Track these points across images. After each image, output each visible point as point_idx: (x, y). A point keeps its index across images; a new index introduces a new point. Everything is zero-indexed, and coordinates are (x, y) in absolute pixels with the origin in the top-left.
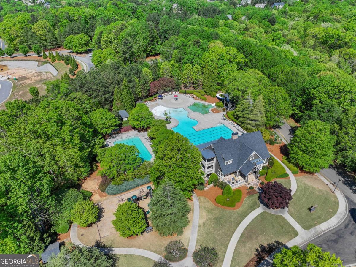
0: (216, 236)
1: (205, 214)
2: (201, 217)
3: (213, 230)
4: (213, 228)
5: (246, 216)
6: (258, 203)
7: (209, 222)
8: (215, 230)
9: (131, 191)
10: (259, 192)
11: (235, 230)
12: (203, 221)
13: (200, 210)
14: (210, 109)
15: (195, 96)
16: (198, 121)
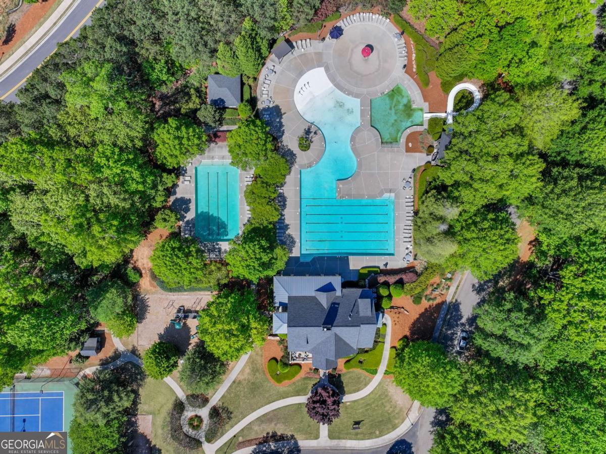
0: (241, 403)
1: (248, 370)
2: (242, 371)
3: (242, 395)
4: (244, 393)
5: (284, 398)
6: (307, 391)
7: (245, 383)
8: (244, 396)
9: (186, 293)
10: (321, 378)
11: (262, 406)
12: (241, 378)
13: (247, 363)
14: (409, 131)
15: (413, 58)
16: (360, 165)
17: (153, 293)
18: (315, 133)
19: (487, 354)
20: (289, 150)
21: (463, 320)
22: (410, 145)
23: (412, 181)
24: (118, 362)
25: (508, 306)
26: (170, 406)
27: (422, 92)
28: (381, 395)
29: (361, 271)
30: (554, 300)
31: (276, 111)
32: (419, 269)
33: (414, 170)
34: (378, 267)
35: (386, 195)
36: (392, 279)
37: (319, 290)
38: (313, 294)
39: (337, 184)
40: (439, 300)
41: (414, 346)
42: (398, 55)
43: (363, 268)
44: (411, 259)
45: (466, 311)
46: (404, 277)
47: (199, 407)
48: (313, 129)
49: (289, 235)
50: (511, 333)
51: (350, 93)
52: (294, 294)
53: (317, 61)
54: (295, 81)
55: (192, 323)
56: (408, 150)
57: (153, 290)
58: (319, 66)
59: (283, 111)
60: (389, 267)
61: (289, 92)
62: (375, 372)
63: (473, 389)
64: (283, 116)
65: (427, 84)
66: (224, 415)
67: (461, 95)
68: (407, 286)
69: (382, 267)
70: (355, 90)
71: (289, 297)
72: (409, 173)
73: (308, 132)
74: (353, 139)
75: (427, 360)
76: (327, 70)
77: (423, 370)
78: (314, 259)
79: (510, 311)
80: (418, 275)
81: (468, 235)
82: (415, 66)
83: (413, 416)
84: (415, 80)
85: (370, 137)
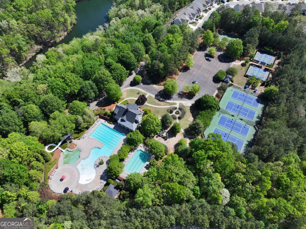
6: (145, 105)
14: (72, 150)
15: (53, 169)
16: (92, 149)
17: (171, 148)
18: (96, 165)
19: (98, 89)
20: (107, 164)
21: (98, 101)
22: (74, 146)
23: (82, 137)
24: (191, 137)
25: (85, 94)
26: (182, 120)
27: (59, 158)
28: (128, 96)
29: (112, 123)
30: (75, 89)
31: (102, 178)
32: (98, 117)
33: (79, 139)
34: (108, 122)
35: (91, 138)
36: (106, 117)
37: (125, 121)
38: (127, 121)
39: (101, 148)
40: (99, 108)
41: (112, 99)
42: (56, 173)
43: (111, 124)
44: (98, 120)
45: (95, 103)
46: (103, 116)
47: (174, 115)
48: (96, 166)
49: (124, 142)
50: (89, 88)
51: (78, 170)
52: (131, 124)
53: (79, 186)
54: (90, 183)
55: (164, 135)
56: (76, 145)
57: (170, 149)
58: (80, 184)
59: (100, 177)
60: (105, 121)
61: (94, 181)
62: (126, 100)
63: (106, 83)
64: (101, 175)
65: (56, 159)
66: (169, 111)
67: (51, 149)
68: (104, 113)
69: (106, 122)
70: (75, 170)
71: (133, 123)
72: (81, 139)
73: (98, 166)
74: (88, 157)
75: (111, 92)
76: (78, 181)
77: (113, 91)
78: (122, 133)
79: (86, 93)
80: (99, 115)
81: (81, 110)
82: (54, 166)
83: (125, 89)
84: (58, 163)
85: (83, 155)
